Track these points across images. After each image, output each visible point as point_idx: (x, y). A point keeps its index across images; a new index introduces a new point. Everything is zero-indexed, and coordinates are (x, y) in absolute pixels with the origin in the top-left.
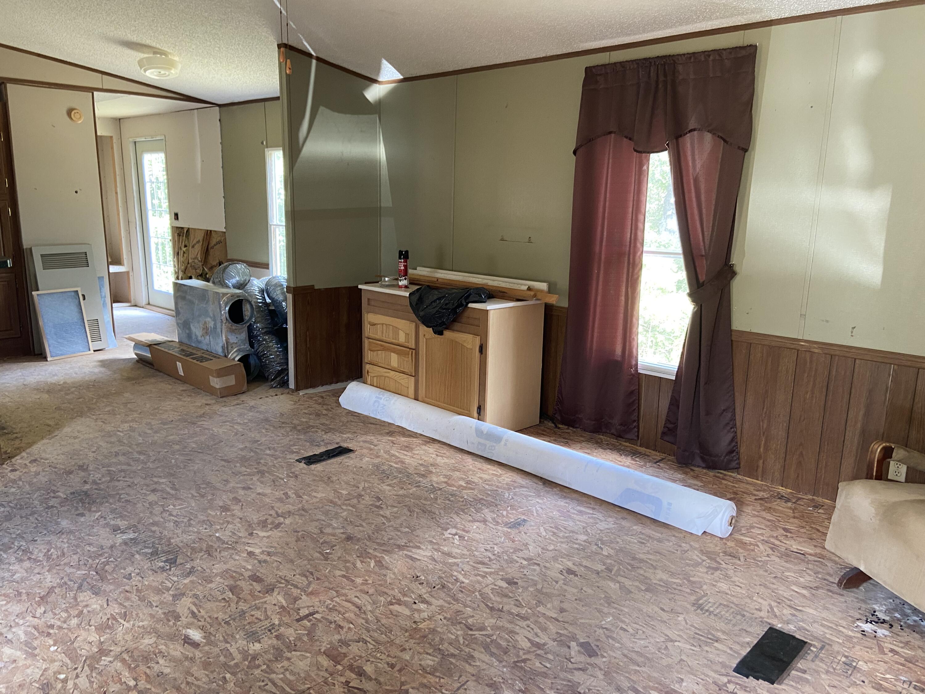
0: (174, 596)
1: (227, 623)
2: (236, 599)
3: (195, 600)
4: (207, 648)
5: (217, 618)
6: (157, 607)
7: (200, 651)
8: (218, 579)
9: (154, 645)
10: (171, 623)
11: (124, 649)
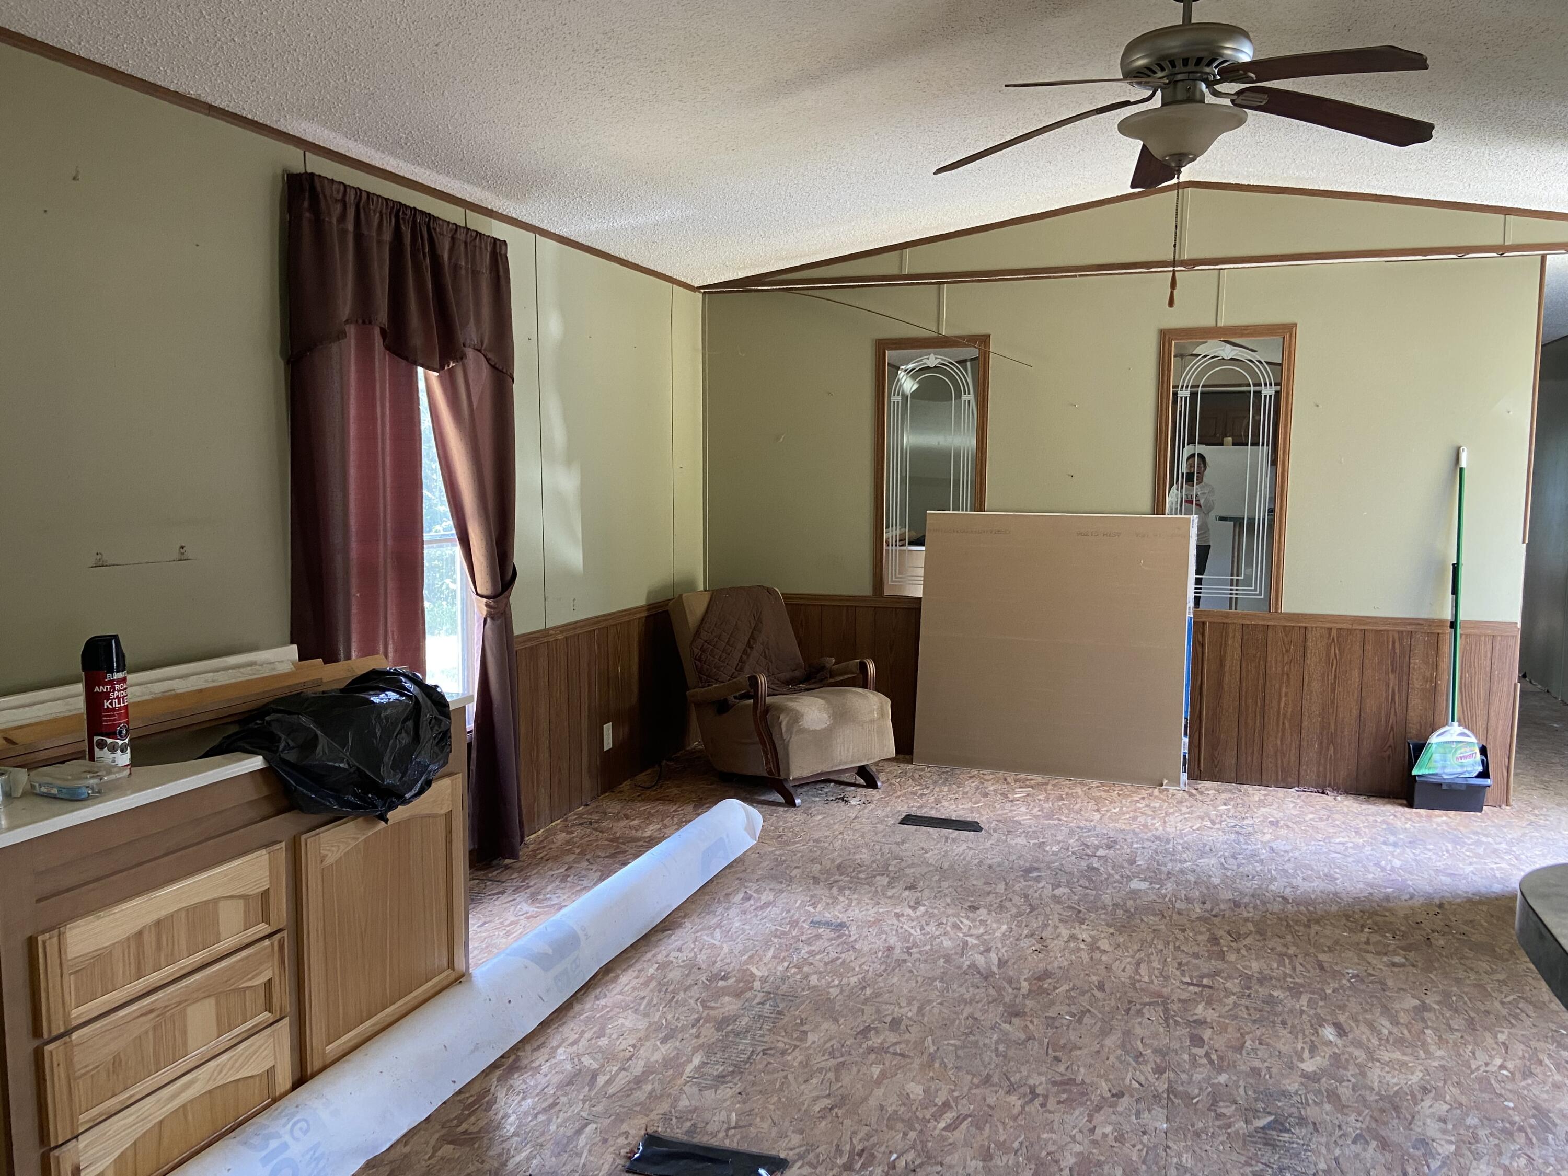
0: (1319, 1080)
1: (1284, 1023)
2: (1247, 1037)
3: (1295, 1061)
4: (1328, 1017)
5: (1290, 1033)
6: (1349, 1081)
7: (1337, 1019)
8: (1243, 1068)
9: (1382, 1048)
10: (1347, 1056)
11: (1420, 1061)
